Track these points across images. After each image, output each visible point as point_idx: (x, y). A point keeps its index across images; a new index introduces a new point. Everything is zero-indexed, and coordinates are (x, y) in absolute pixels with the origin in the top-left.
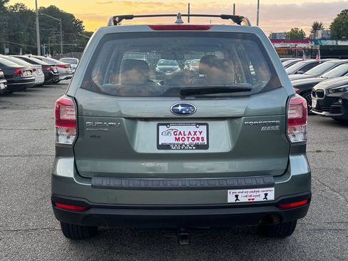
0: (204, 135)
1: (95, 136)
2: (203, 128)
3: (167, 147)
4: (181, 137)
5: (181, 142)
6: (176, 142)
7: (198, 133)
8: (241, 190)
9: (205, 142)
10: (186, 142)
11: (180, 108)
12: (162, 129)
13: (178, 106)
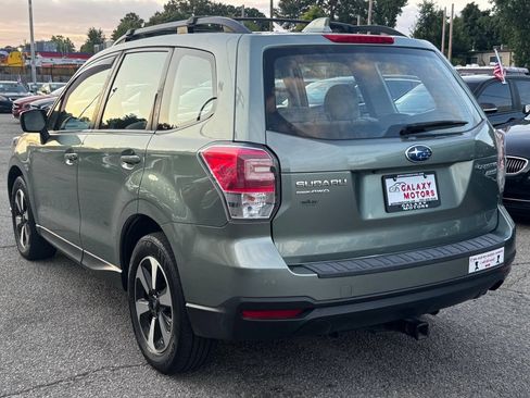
0: (433, 187)
1: (309, 202)
2: (431, 178)
3: (398, 207)
4: (410, 192)
5: (411, 200)
6: (406, 200)
7: (426, 186)
8: (479, 256)
9: (436, 196)
10: (416, 199)
11: (416, 152)
12: (389, 182)
13: (413, 149)
